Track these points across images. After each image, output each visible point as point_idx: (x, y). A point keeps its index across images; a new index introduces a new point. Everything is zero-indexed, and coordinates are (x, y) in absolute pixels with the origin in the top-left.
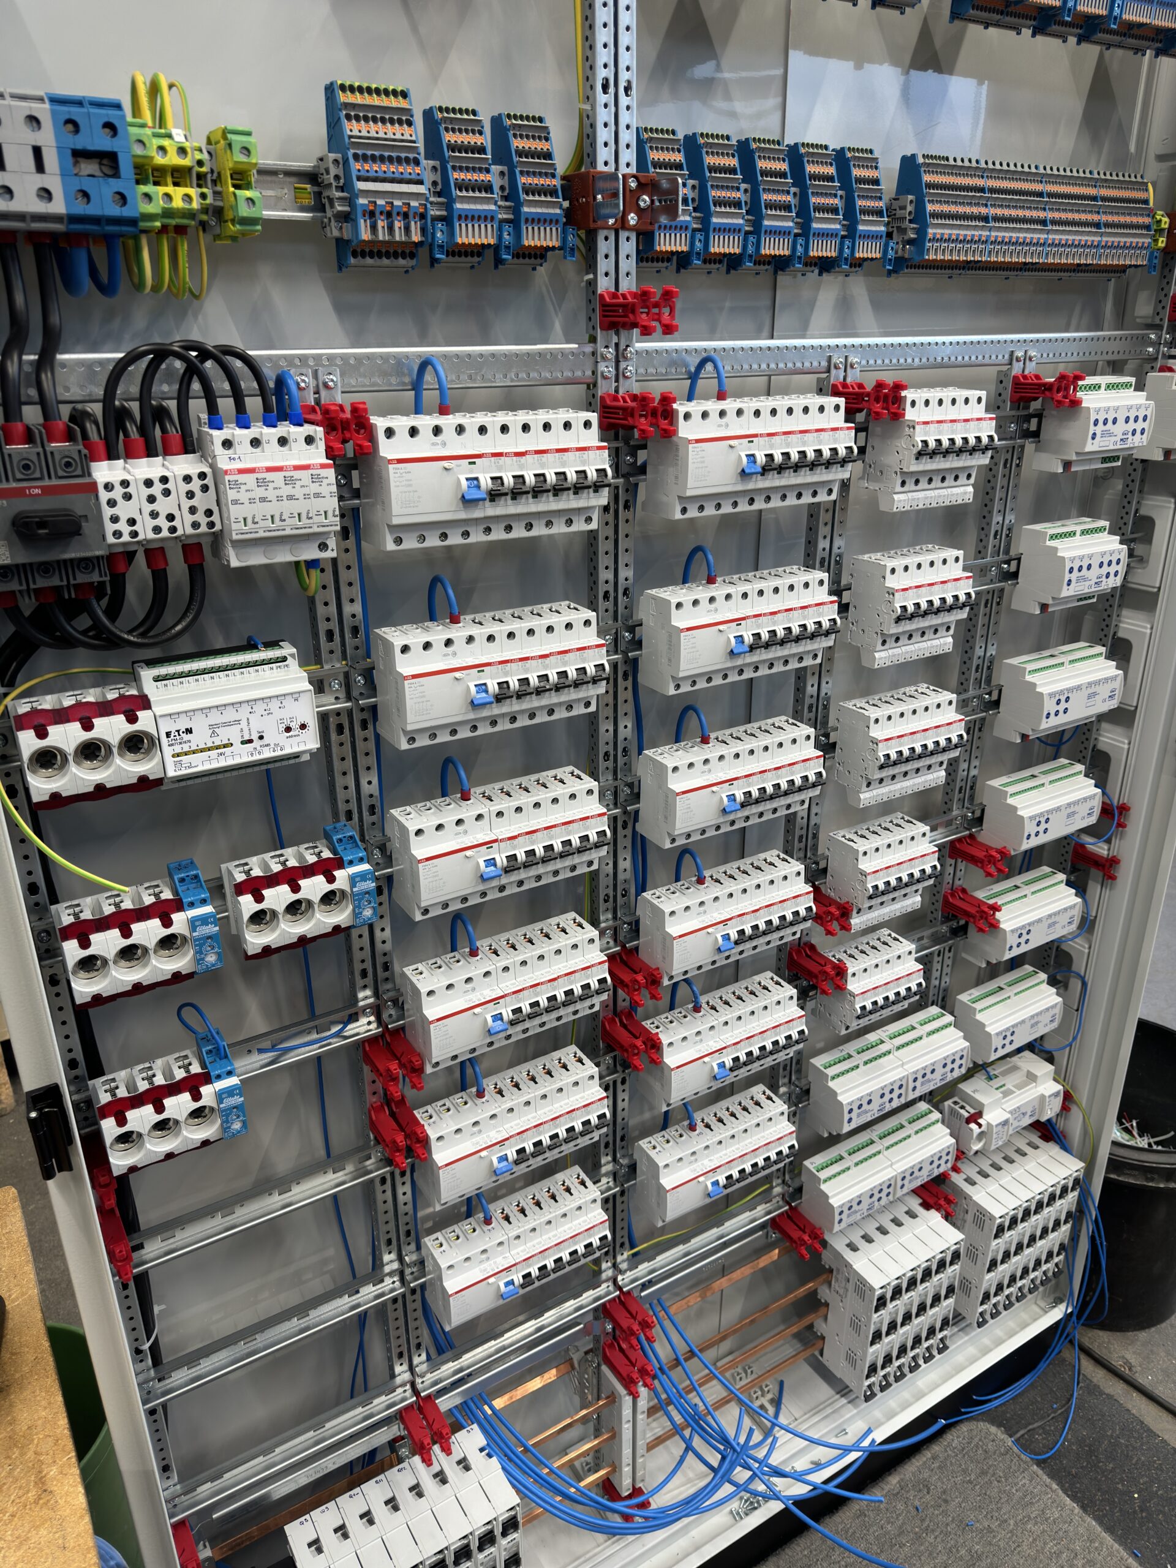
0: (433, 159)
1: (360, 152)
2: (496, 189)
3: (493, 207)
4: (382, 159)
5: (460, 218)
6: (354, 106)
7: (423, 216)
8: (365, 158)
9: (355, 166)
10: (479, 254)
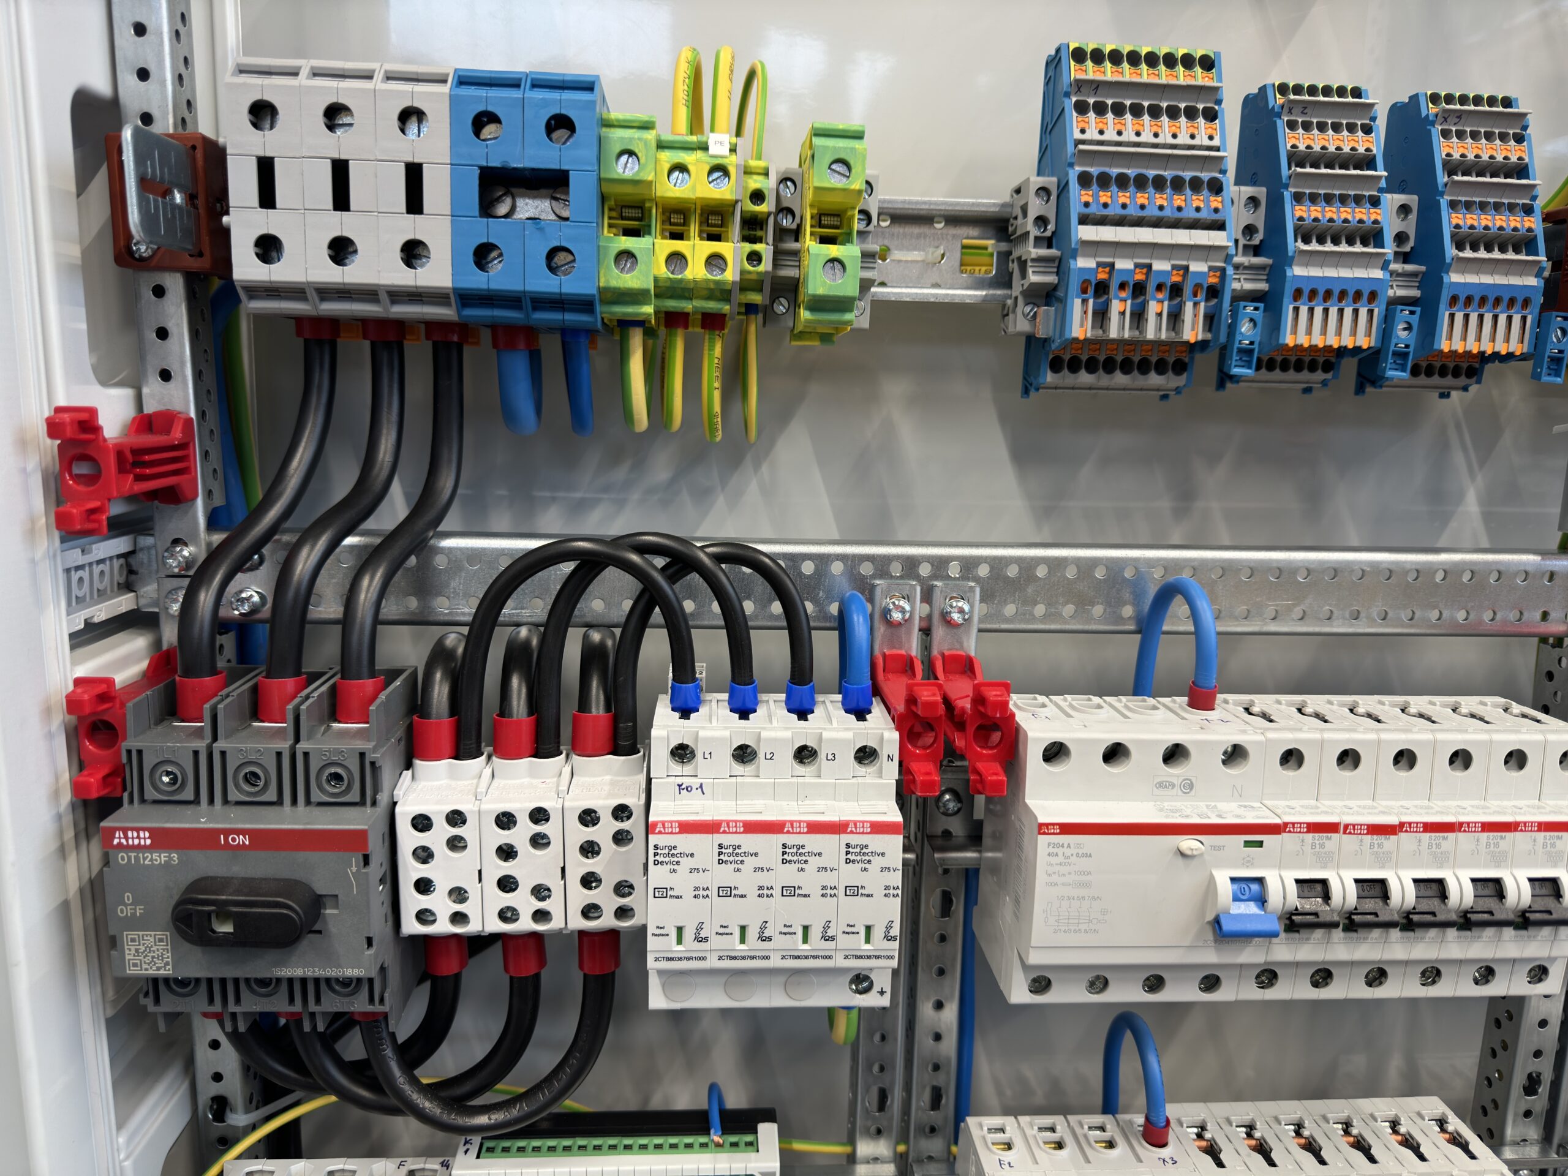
0: (1253, 183)
1: (1094, 170)
2: (1389, 237)
3: (1378, 274)
4: (1141, 183)
5: (1298, 294)
6: (1096, 86)
7: (1213, 292)
8: (1104, 181)
9: (1078, 197)
10: (1328, 367)
